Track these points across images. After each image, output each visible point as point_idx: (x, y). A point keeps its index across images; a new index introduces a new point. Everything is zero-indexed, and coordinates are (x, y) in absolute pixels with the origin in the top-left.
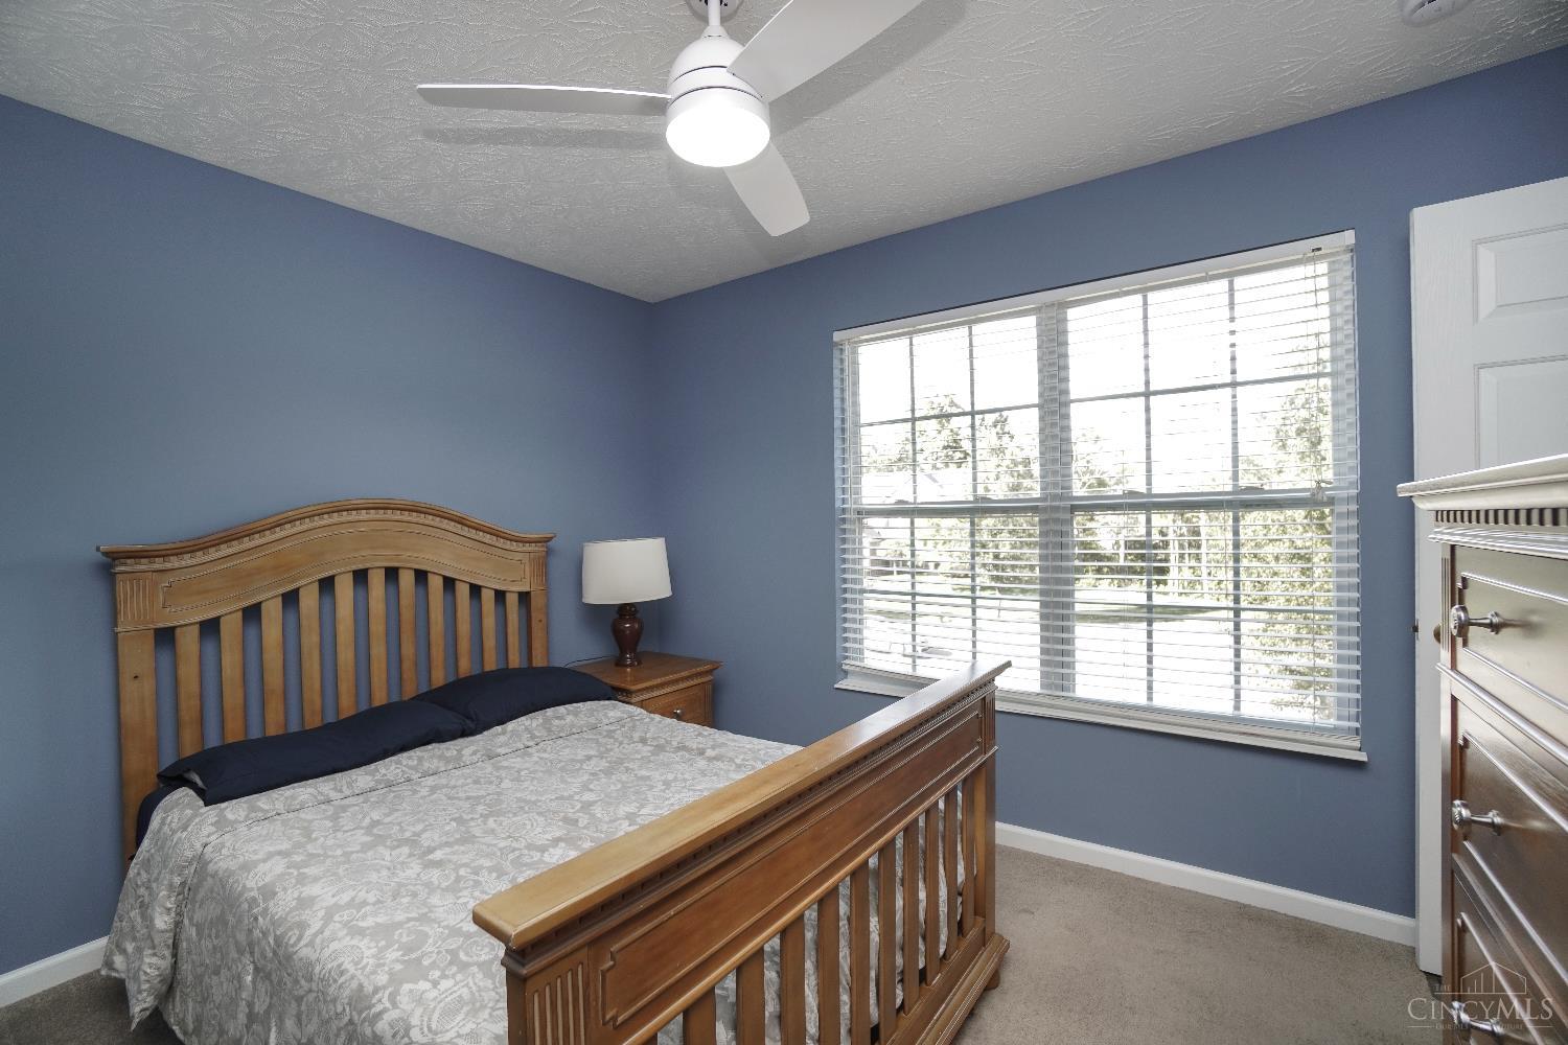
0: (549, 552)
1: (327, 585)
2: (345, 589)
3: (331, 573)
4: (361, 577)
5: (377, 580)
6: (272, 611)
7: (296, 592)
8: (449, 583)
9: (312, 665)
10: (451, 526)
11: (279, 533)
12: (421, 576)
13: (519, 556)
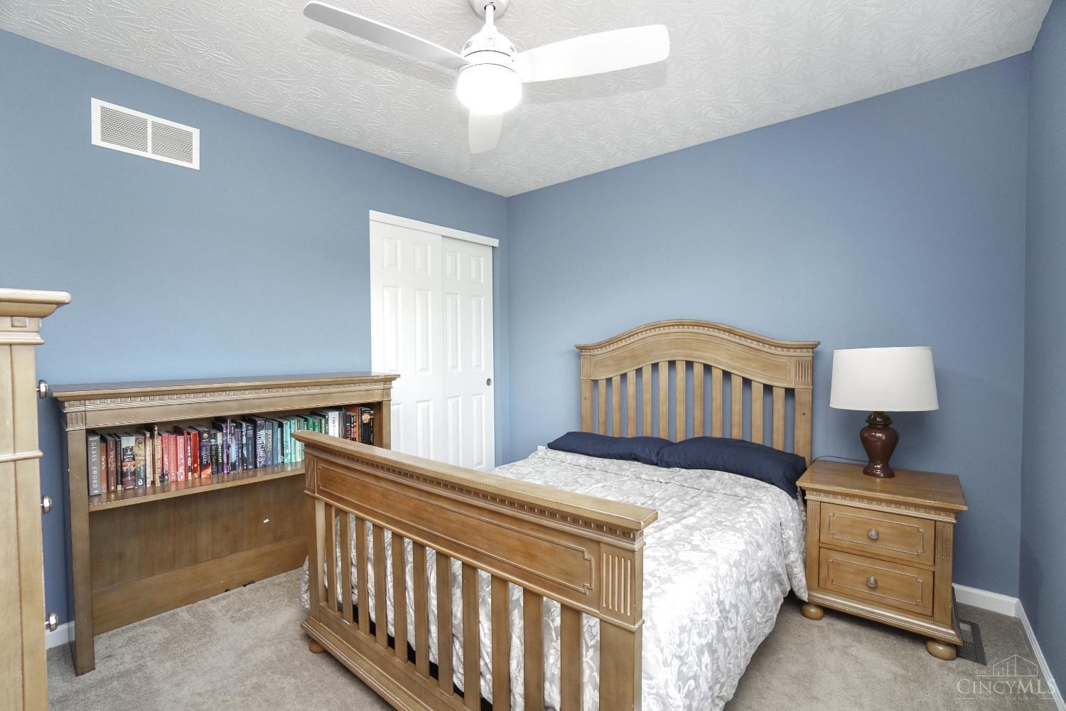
0: (814, 358)
1: (655, 366)
2: (664, 369)
3: (657, 361)
4: (672, 364)
5: (681, 367)
6: (632, 376)
7: (641, 369)
8: (727, 375)
9: (648, 410)
10: (726, 336)
11: (632, 339)
12: (708, 368)
13: (784, 360)
